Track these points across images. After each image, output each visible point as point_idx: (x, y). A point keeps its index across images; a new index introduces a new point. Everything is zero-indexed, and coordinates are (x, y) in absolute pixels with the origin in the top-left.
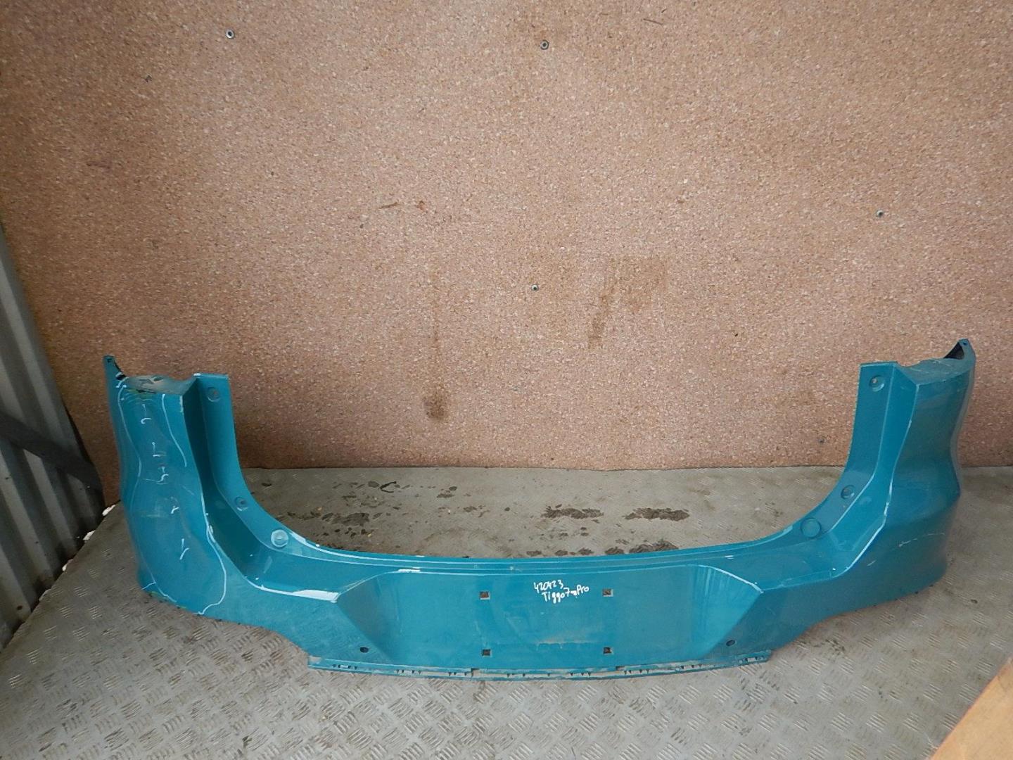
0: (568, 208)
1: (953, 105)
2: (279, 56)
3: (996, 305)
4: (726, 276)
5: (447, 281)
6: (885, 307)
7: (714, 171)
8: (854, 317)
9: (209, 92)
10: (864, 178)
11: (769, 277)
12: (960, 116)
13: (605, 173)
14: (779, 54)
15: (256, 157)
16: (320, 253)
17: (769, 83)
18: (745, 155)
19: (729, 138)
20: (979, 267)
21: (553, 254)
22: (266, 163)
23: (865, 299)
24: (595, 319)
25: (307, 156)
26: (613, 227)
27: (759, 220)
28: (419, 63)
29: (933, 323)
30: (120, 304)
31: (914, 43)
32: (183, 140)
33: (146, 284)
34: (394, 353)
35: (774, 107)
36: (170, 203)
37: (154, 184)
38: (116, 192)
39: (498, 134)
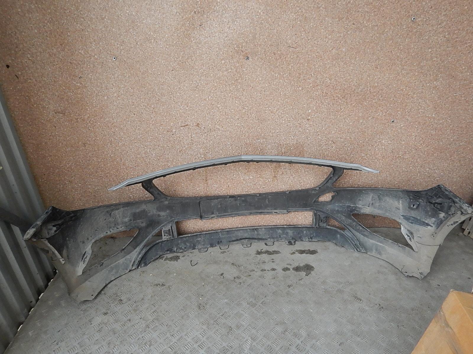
0: (261, 124)
1: (420, 76)
2: (136, 66)
3: (445, 157)
4: (329, 149)
5: (210, 156)
6: (398, 160)
7: (321, 106)
8: (385, 165)
9: (106, 82)
10: (385, 107)
11: (348, 149)
12: (423, 80)
13: (275, 109)
14: (345, 58)
15: (127, 108)
16: (156, 146)
17: (342, 70)
18: (334, 99)
19: (327, 93)
20: (436, 141)
21: (255, 143)
22: (132, 110)
23: (389, 157)
24: (274, 169)
25: (148, 107)
26: (280, 131)
27: (342, 126)
28: (194, 67)
29: (419, 166)
30: (70, 170)
31: (401, 52)
32: (96, 101)
33: (81, 161)
34: (188, 186)
35: (345, 80)
36: (91, 128)
37: (84, 120)
38: (67, 124)
39: (229, 95)
